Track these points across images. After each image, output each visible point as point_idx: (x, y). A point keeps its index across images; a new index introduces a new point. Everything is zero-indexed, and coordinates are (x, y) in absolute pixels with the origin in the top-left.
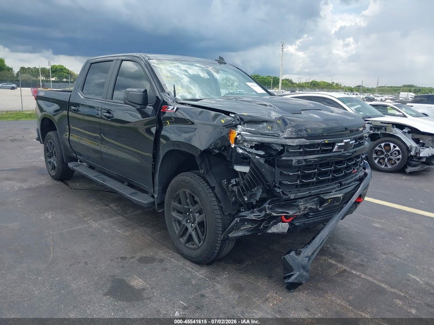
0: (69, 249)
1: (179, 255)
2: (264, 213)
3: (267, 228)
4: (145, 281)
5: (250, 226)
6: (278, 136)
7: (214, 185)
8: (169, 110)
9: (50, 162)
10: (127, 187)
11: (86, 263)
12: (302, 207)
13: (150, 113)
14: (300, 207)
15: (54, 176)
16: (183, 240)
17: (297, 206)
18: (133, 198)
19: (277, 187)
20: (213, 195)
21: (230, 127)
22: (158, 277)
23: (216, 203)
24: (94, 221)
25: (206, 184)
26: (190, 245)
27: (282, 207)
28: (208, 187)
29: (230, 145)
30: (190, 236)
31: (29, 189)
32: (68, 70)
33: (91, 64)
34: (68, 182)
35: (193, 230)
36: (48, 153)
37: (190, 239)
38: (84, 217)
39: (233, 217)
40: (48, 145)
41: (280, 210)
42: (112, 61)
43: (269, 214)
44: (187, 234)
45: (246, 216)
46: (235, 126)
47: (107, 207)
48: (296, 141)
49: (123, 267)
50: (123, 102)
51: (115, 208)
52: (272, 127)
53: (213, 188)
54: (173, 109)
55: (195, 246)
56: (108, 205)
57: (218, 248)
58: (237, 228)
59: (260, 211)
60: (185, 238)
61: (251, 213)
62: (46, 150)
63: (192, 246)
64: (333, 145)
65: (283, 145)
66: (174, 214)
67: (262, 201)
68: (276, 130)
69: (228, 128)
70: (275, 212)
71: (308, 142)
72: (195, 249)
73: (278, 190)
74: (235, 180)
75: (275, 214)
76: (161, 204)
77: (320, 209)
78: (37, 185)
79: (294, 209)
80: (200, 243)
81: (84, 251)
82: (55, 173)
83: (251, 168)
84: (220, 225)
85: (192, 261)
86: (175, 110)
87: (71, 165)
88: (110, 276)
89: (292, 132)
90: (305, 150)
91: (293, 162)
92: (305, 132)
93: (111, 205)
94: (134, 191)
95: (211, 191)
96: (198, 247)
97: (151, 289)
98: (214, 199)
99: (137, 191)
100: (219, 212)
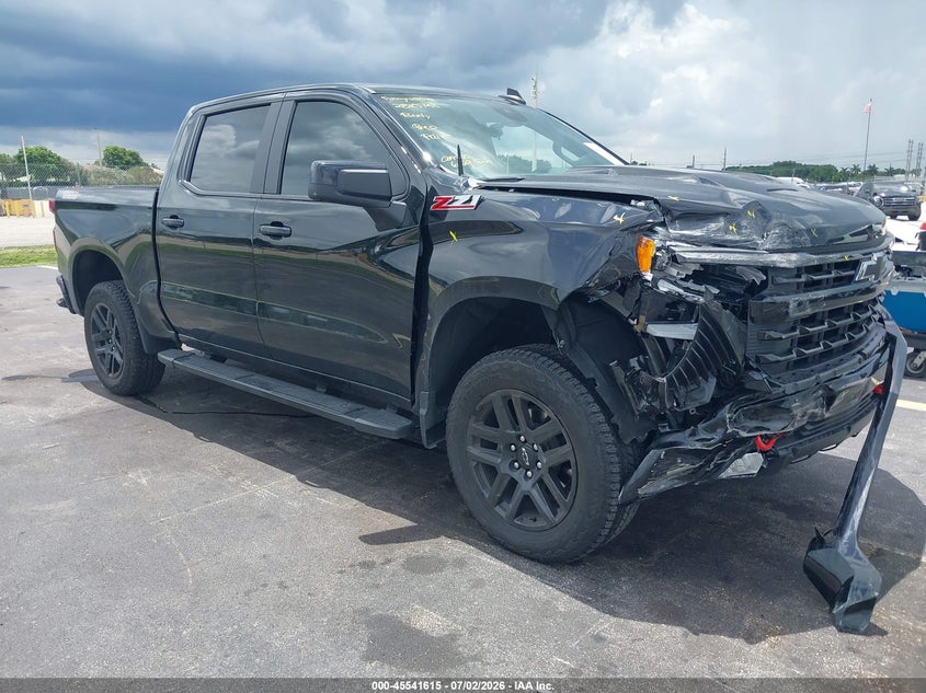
0: (225, 553)
1: (493, 547)
2: (720, 431)
3: (720, 467)
4: (446, 616)
5: (688, 466)
6: (753, 248)
7: (592, 376)
8: (454, 204)
9: (103, 355)
10: (326, 396)
11: (282, 585)
12: (798, 412)
13: (400, 216)
14: (795, 412)
15: (117, 386)
16: (505, 510)
17: (789, 410)
18: (358, 420)
19: (754, 369)
20: (591, 399)
21: (640, 230)
22: (471, 603)
23: (602, 418)
24: (255, 482)
25: (569, 375)
26: (526, 522)
27: (755, 415)
28: (576, 381)
29: (639, 277)
30: (527, 499)
31: (65, 421)
32: (59, 158)
33: (207, 116)
34: (151, 399)
35: (534, 485)
36: (96, 337)
37: (527, 505)
38: (227, 476)
39: (643, 449)
40: (94, 315)
41: (754, 424)
42: (269, 104)
43: (734, 434)
44: (517, 497)
45: (681, 444)
46: (651, 231)
47: (271, 450)
48: (794, 257)
49: (377, 586)
50: (307, 197)
51: (289, 449)
52: (739, 227)
53: (590, 384)
54: (470, 200)
55: (540, 523)
56: (271, 444)
57: (609, 525)
58: (656, 472)
59: (712, 429)
60: (512, 505)
61: (690, 435)
62: (91, 328)
63: (533, 525)
64: (855, 264)
65: (765, 269)
66: (476, 451)
67: (716, 404)
68: (749, 233)
69: (636, 232)
70: (743, 428)
71: (815, 259)
72: (543, 530)
73: (757, 376)
74: (638, 361)
75: (744, 434)
76: (438, 429)
77: (827, 415)
78: (80, 410)
79: (780, 418)
80: (555, 514)
81: (264, 556)
82: (118, 380)
83: (703, 327)
84: (616, 469)
85: (532, 559)
86: (474, 203)
87: (165, 357)
88: (355, 612)
89: (782, 236)
90: (810, 278)
91: (791, 306)
92: (806, 237)
93: (278, 444)
94: (350, 405)
95: (584, 389)
96: (554, 524)
97: (471, 633)
98: (596, 408)
99: (360, 406)
100: (611, 438)
